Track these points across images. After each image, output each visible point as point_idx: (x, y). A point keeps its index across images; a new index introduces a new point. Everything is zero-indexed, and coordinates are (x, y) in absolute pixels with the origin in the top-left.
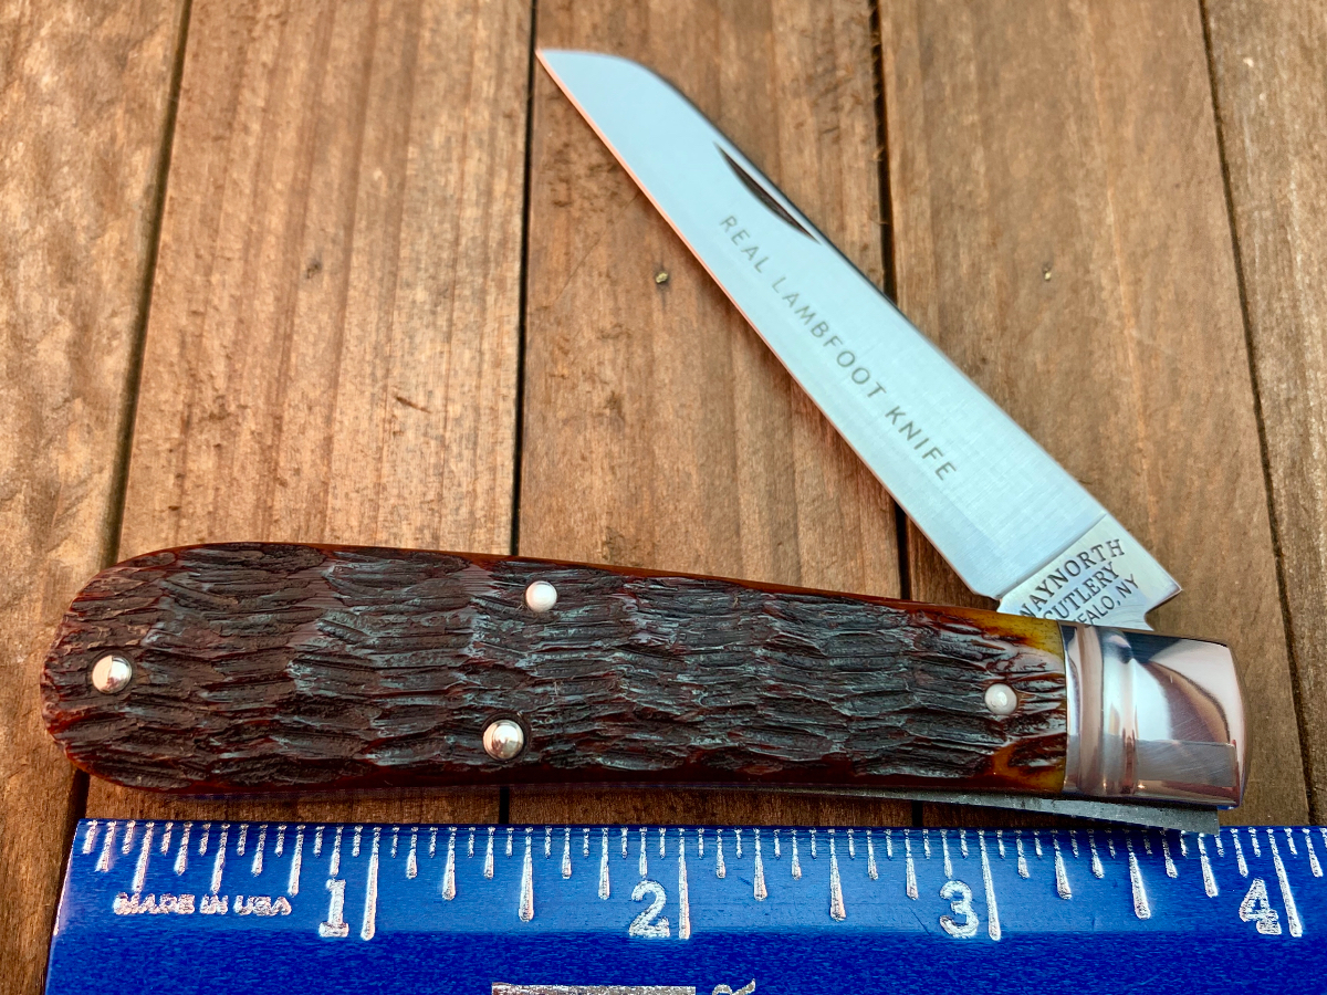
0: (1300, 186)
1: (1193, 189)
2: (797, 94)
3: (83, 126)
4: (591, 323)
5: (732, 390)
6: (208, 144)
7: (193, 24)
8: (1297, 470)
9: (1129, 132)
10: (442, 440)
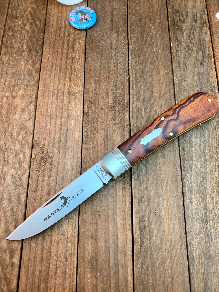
0: (195, 195)
1: (178, 197)
2: (119, 182)
3: (15, 190)
4: (89, 221)
5: (109, 231)
6: (33, 193)
7: (31, 172)
8: (191, 243)
9: (168, 187)
10: (67, 241)
